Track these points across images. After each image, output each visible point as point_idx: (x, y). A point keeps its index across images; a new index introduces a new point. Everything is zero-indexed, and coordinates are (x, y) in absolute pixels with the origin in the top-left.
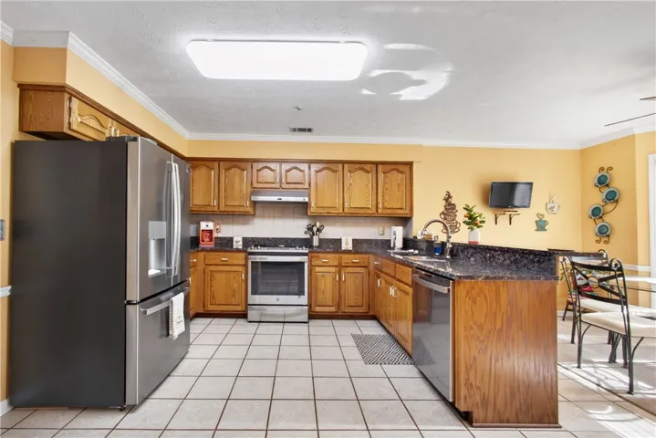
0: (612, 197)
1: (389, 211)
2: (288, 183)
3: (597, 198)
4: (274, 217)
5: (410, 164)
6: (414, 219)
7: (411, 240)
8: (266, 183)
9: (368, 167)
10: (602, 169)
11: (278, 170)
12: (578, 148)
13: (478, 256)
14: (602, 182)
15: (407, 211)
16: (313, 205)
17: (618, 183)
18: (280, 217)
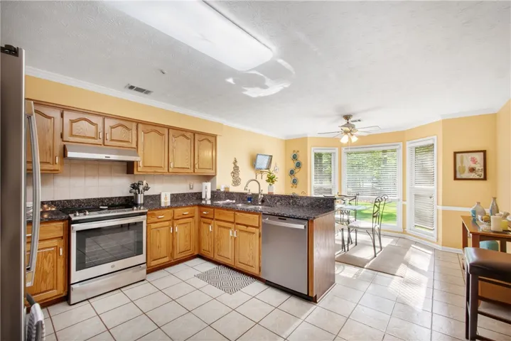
0: (298, 165)
1: (203, 171)
2: (112, 140)
3: (292, 165)
4: (85, 176)
5: (215, 136)
6: (217, 177)
7: (216, 192)
8: (84, 137)
9: (188, 135)
10: (294, 151)
11: (100, 125)
12: (284, 138)
13: (283, 202)
14: (295, 157)
15: (214, 171)
16: (141, 164)
17: (300, 159)
18: (94, 176)
